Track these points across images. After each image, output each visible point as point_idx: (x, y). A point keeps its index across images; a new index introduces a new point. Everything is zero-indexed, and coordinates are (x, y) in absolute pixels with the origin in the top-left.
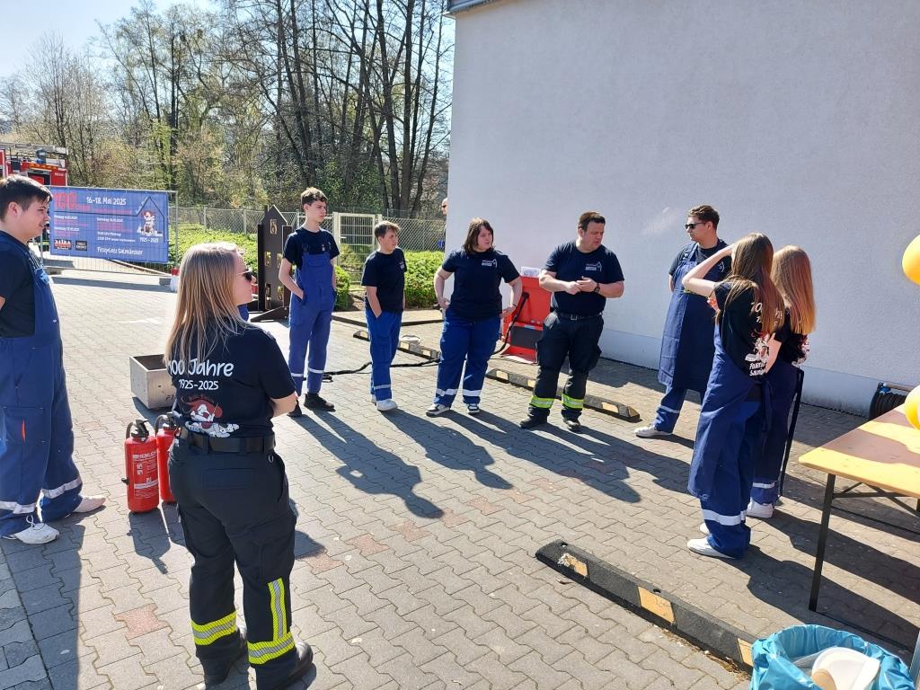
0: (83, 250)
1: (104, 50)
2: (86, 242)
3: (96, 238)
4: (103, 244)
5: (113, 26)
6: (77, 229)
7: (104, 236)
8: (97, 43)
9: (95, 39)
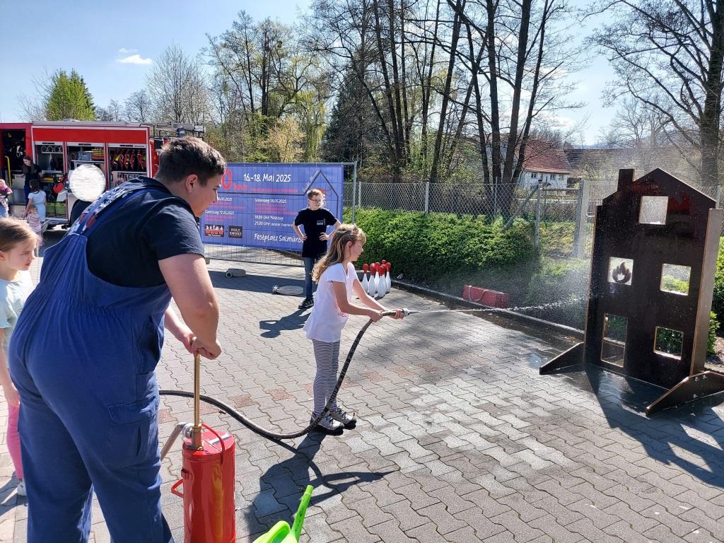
0: (237, 237)
1: (212, 58)
2: (241, 228)
3: (253, 223)
4: (261, 230)
5: (219, 38)
6: (230, 213)
7: (262, 220)
8: (207, 53)
9: (205, 49)
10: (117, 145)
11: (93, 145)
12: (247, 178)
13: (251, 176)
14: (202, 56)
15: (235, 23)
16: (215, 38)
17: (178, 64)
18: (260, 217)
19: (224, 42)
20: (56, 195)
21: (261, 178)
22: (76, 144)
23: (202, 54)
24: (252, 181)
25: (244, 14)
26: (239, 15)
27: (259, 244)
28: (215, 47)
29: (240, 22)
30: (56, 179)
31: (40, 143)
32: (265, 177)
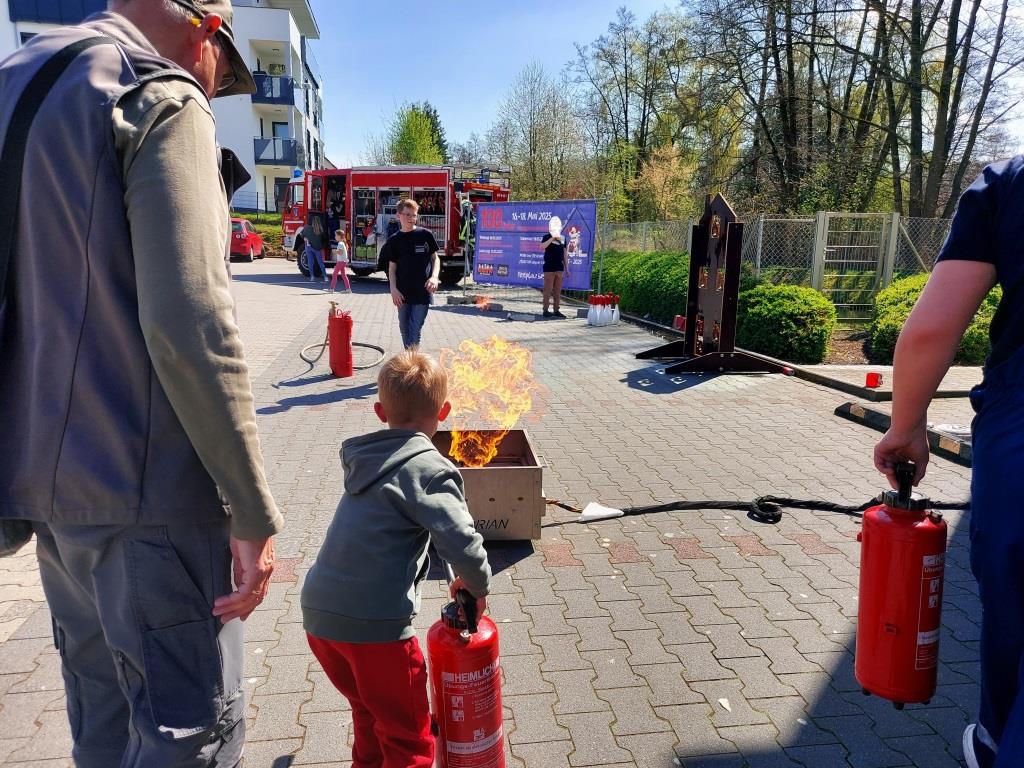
0: (504, 276)
1: (579, 74)
2: (508, 266)
3: (518, 261)
4: (524, 268)
5: (590, 47)
6: (500, 252)
7: (526, 258)
8: (574, 68)
9: (571, 64)
10: (421, 189)
11: (402, 189)
12: (515, 216)
13: (518, 215)
14: (567, 73)
15: (612, 25)
16: (585, 48)
17: (536, 86)
18: (524, 255)
19: (597, 50)
20: (365, 238)
21: (527, 216)
22: (386, 189)
23: (568, 69)
24: (519, 219)
25: (624, 10)
26: (618, 12)
27: (521, 282)
28: (584, 59)
29: (618, 23)
30: (366, 223)
31: (356, 188)
32: (530, 215)
